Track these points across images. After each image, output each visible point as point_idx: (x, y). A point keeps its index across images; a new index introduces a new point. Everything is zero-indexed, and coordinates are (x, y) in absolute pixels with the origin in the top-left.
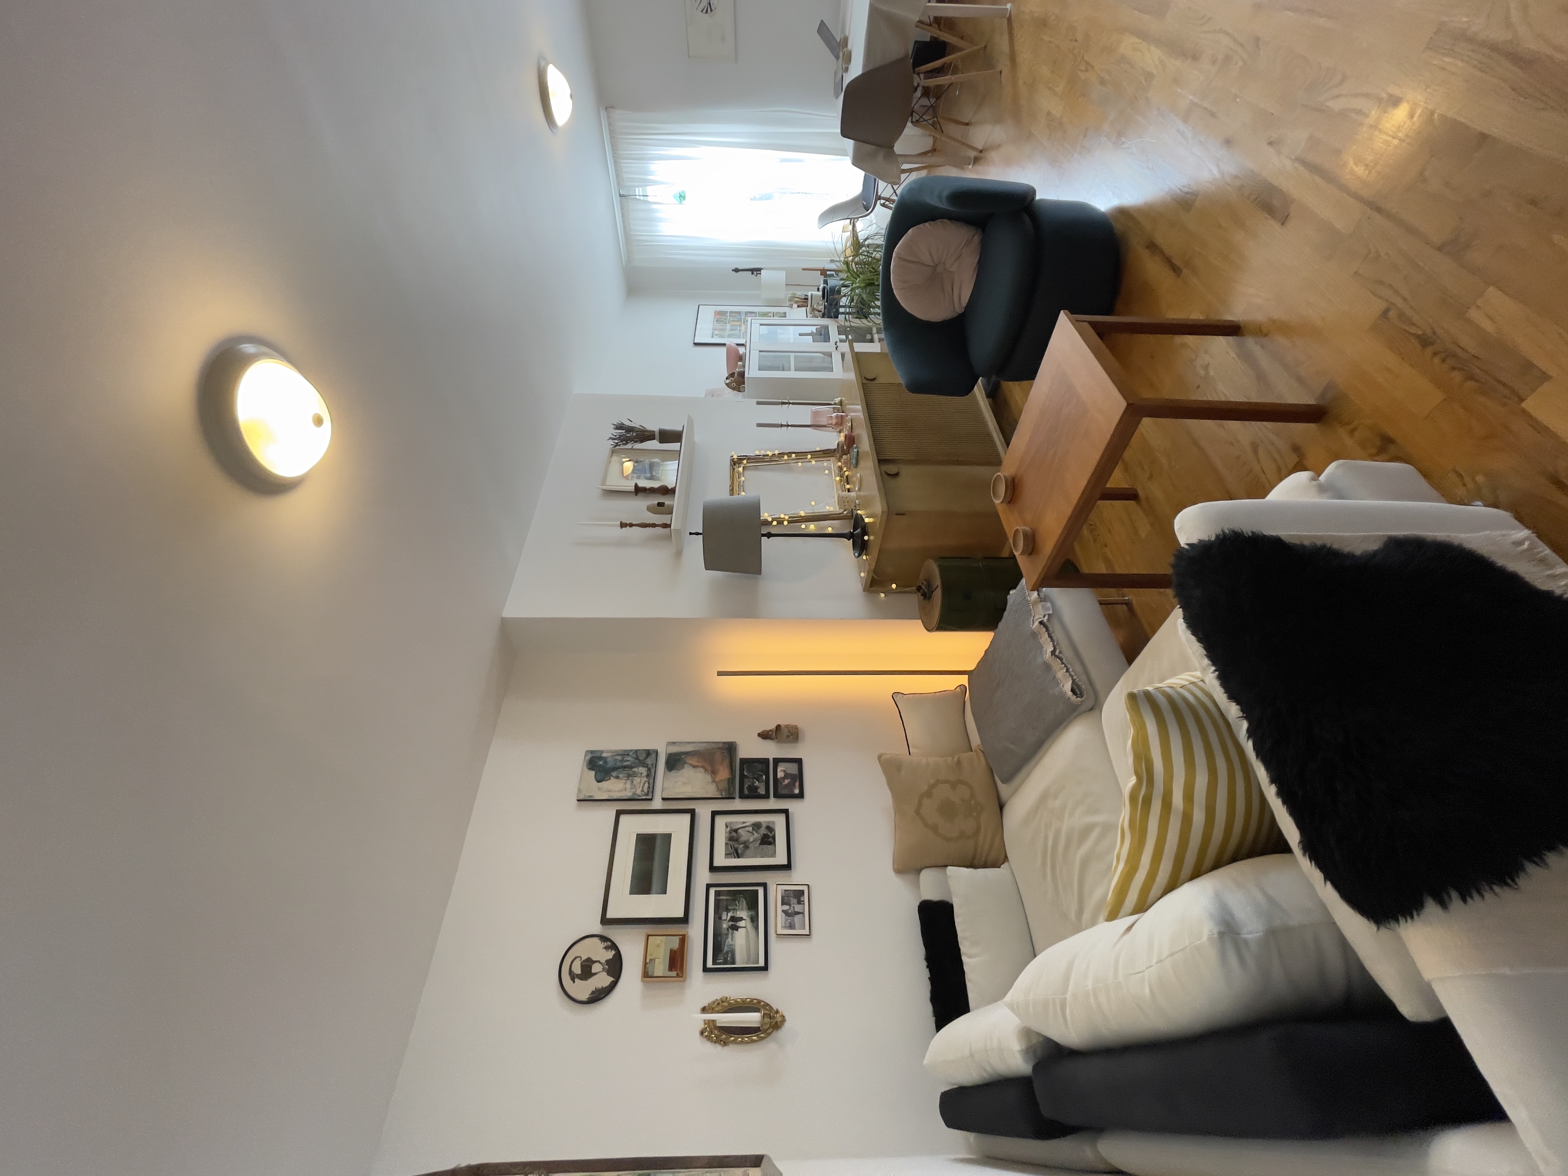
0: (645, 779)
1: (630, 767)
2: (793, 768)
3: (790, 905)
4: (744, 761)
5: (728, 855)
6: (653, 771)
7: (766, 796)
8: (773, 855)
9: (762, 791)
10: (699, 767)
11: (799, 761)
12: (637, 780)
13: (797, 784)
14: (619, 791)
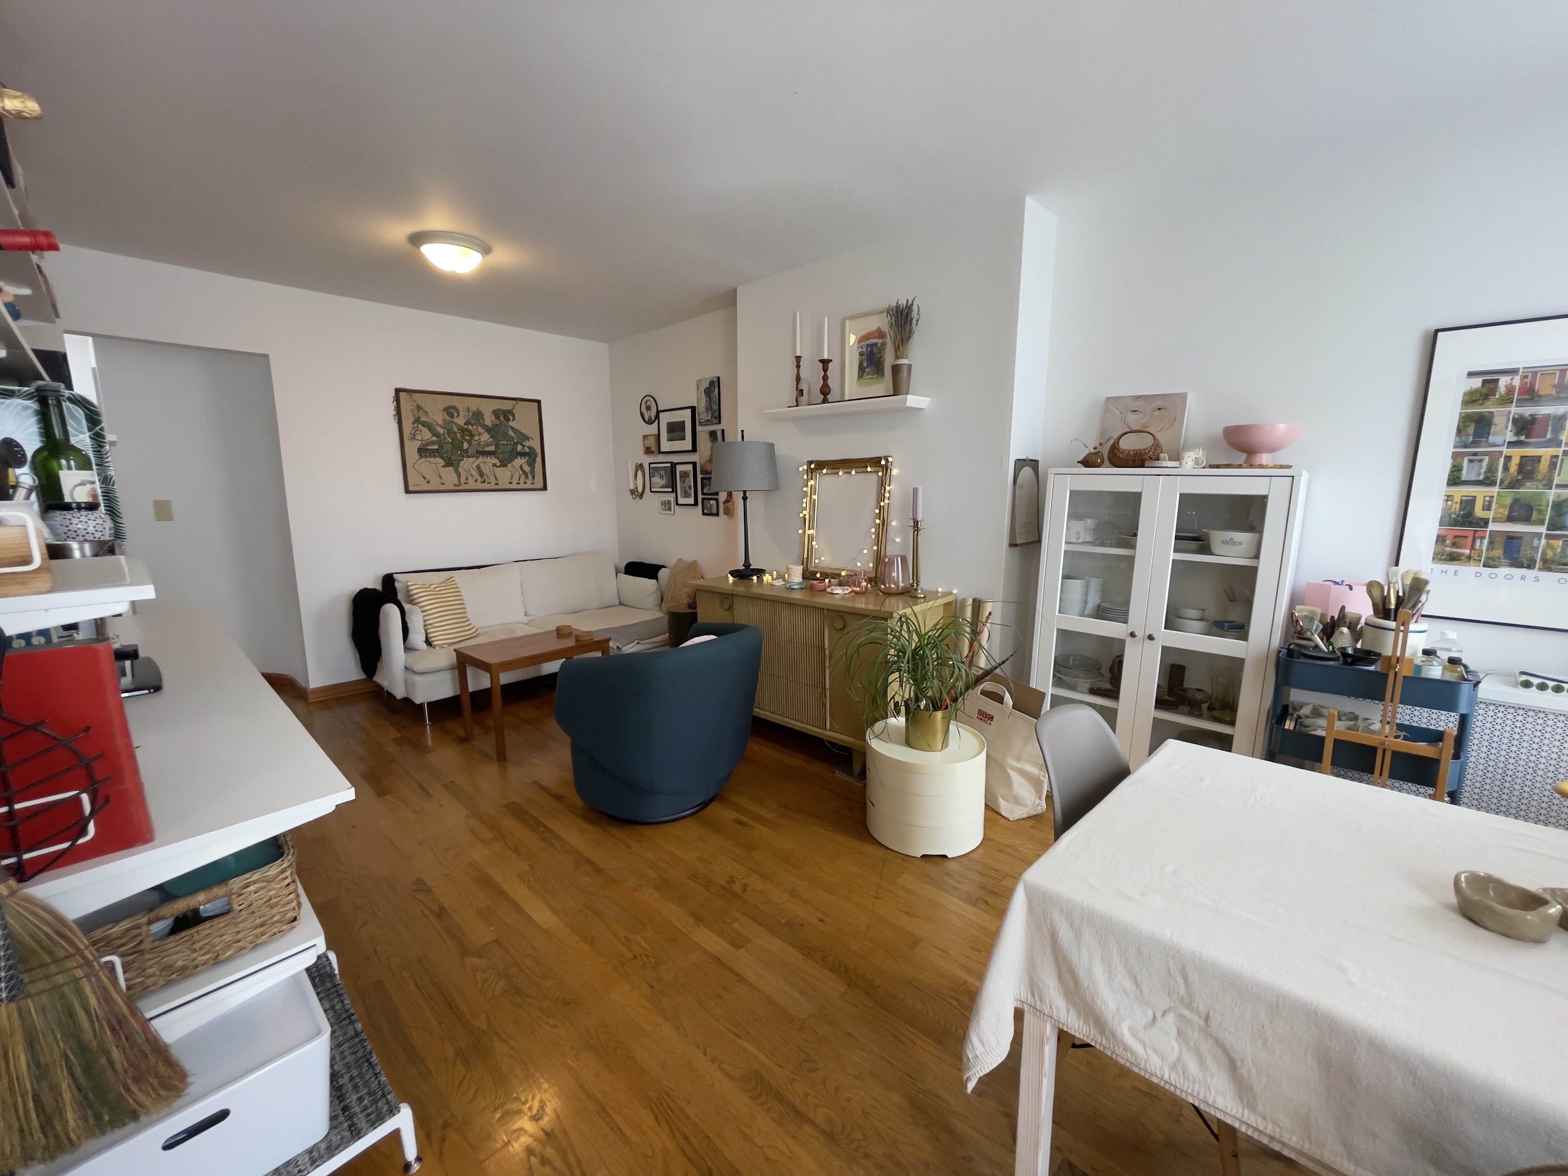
0: (706, 419)
3: (667, 504)
9: (703, 490)
12: (705, 414)
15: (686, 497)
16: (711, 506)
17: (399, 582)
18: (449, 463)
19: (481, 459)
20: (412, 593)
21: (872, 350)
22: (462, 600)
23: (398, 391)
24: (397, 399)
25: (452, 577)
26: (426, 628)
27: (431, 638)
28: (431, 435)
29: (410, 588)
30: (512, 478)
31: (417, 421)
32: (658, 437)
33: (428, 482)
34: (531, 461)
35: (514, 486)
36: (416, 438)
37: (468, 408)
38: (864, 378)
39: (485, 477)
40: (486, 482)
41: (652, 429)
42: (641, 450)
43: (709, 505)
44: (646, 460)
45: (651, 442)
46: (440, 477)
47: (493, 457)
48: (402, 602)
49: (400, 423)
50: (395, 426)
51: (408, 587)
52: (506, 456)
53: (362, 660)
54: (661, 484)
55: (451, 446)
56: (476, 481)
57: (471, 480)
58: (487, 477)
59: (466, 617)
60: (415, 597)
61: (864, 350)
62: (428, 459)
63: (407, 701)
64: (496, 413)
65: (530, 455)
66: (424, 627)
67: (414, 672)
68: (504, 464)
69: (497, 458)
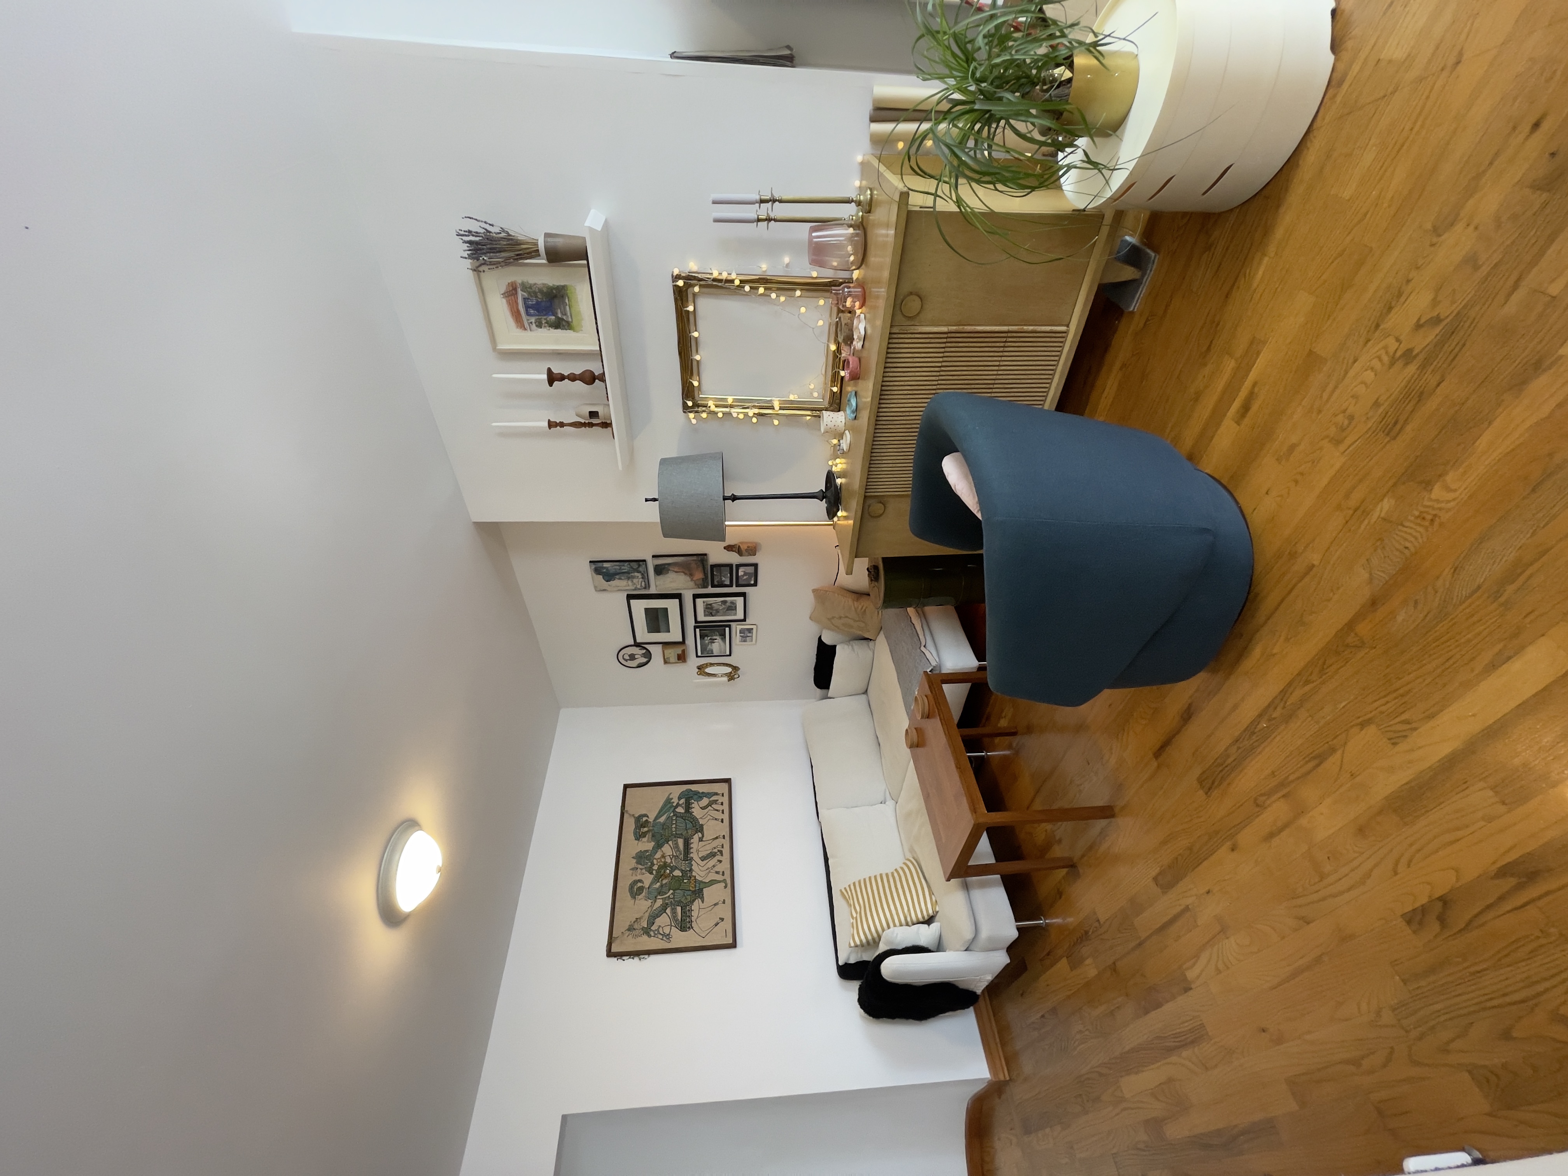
0: (641, 580)
1: (628, 573)
2: (751, 570)
3: (744, 633)
4: (713, 566)
5: (705, 615)
6: (646, 575)
7: (731, 585)
8: (735, 614)
9: (728, 582)
10: (679, 572)
11: (756, 566)
12: (635, 581)
13: (753, 579)
14: (625, 586)
15: (736, 607)
16: (745, 574)
17: (848, 959)
18: (698, 893)
19: (694, 855)
20: (864, 941)
21: (532, 307)
22: (870, 878)
23: (610, 954)
24: (620, 955)
25: (841, 890)
26: (910, 923)
27: (923, 917)
28: (665, 914)
29: (858, 943)
30: (716, 819)
31: (647, 931)
32: (666, 644)
33: (722, 919)
34: (696, 797)
35: (726, 817)
36: (668, 933)
37: (632, 869)
38: (570, 320)
39: (716, 850)
40: (722, 849)
41: (656, 651)
42: (680, 667)
43: (745, 577)
44: (693, 662)
45: (672, 653)
46: (715, 905)
47: (692, 841)
48: (877, 954)
49: (649, 953)
50: (653, 957)
51: (856, 946)
52: (689, 825)
53: (954, 1009)
54: (720, 641)
55: (678, 891)
56: (720, 861)
57: (719, 868)
58: (715, 848)
59: (892, 874)
60: (870, 937)
61: (533, 320)
62: (693, 919)
63: (1011, 949)
64: (639, 836)
65: (689, 798)
66: (910, 926)
67: (974, 938)
68: (700, 829)
69: (692, 837)
